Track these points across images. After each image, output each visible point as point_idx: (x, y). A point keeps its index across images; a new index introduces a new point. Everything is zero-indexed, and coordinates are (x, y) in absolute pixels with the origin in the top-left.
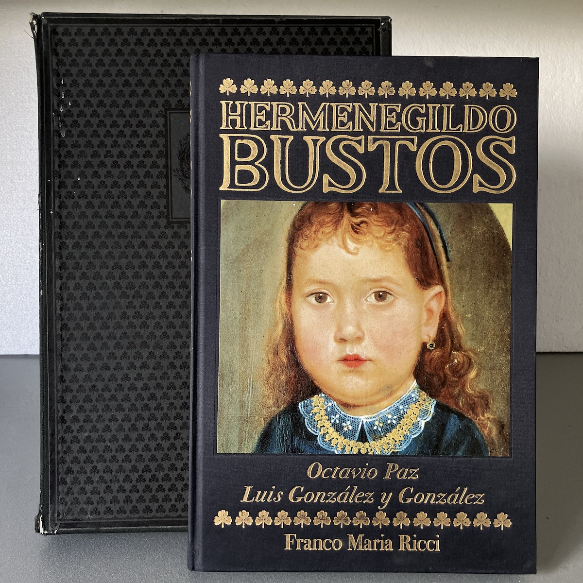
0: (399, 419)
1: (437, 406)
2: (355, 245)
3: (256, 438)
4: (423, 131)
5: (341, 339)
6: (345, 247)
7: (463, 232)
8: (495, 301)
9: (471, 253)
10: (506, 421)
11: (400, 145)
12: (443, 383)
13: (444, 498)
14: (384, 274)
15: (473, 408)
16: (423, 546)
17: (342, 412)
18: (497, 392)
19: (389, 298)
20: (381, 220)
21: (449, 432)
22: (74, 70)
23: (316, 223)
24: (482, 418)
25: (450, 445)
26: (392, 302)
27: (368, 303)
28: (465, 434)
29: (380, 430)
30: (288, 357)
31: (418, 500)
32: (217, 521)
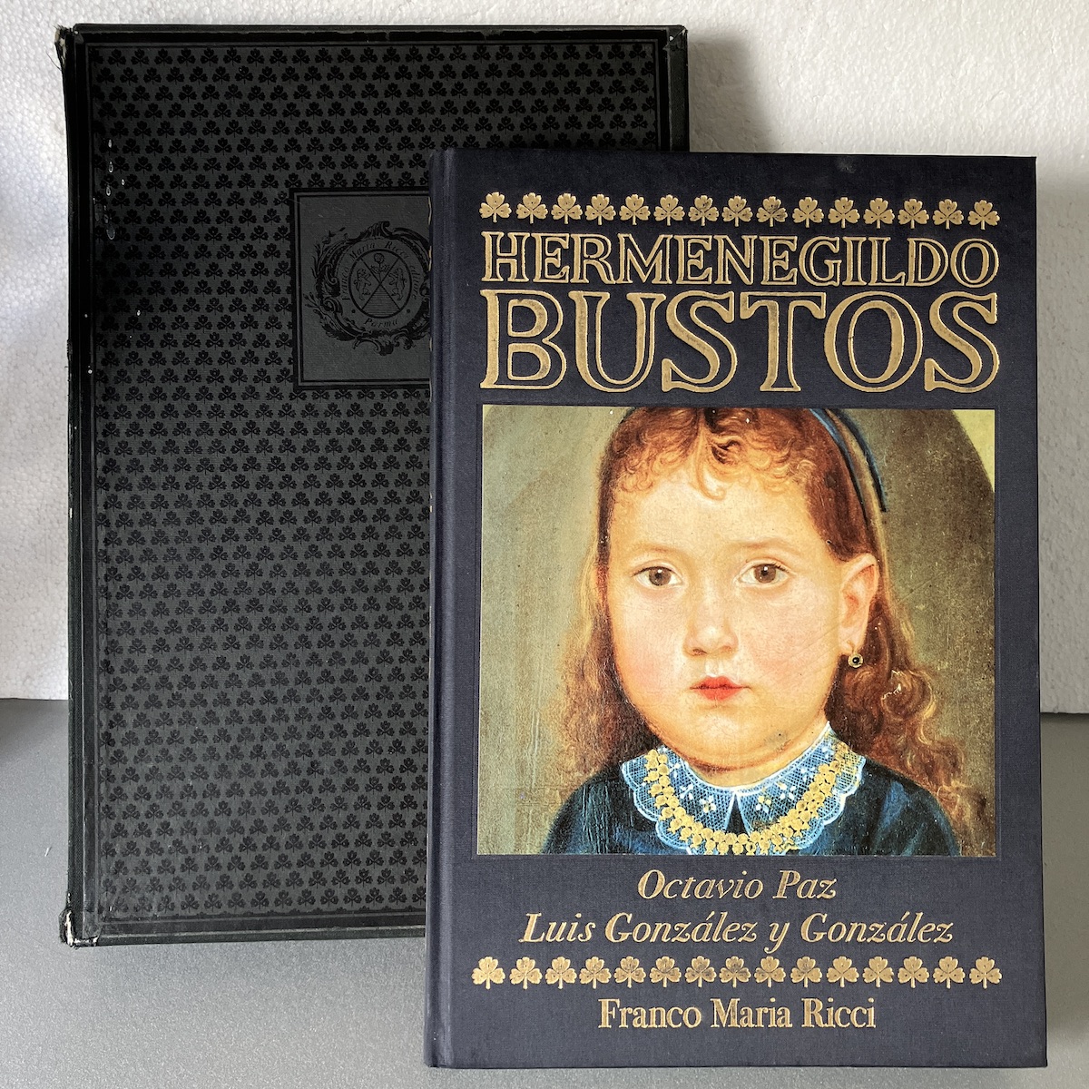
0: (801, 792)
1: (868, 766)
2: (720, 483)
3: (547, 827)
4: (837, 284)
5: (696, 650)
6: (702, 487)
7: (910, 459)
8: (966, 581)
9: (923, 497)
10: (988, 793)
11: (797, 308)
12: (878, 728)
13: (880, 933)
14: (771, 535)
15: (930, 770)
16: (845, 1017)
17: (699, 780)
18: (973, 742)
19: (781, 577)
20: (765, 439)
21: (888, 814)
22: (131, 124)
23: (650, 444)
24: (946, 787)
25: (890, 837)
26: (785, 584)
27: (744, 585)
28: (916, 817)
29: (767, 811)
30: (601, 682)
31: (836, 935)
32: (479, 977)
